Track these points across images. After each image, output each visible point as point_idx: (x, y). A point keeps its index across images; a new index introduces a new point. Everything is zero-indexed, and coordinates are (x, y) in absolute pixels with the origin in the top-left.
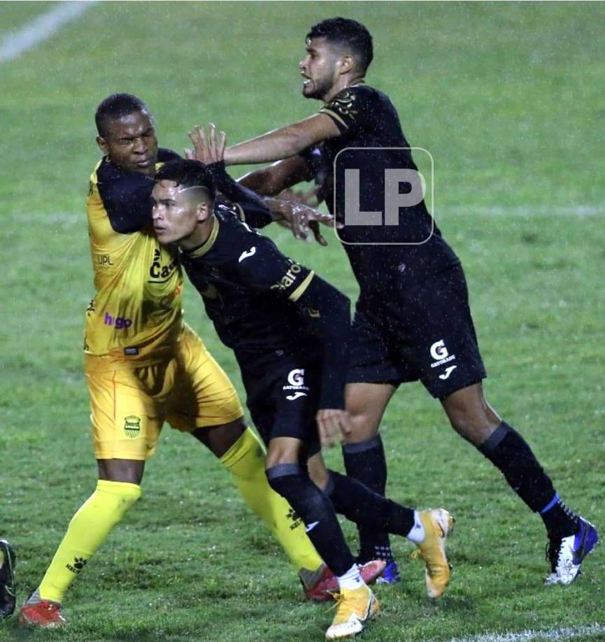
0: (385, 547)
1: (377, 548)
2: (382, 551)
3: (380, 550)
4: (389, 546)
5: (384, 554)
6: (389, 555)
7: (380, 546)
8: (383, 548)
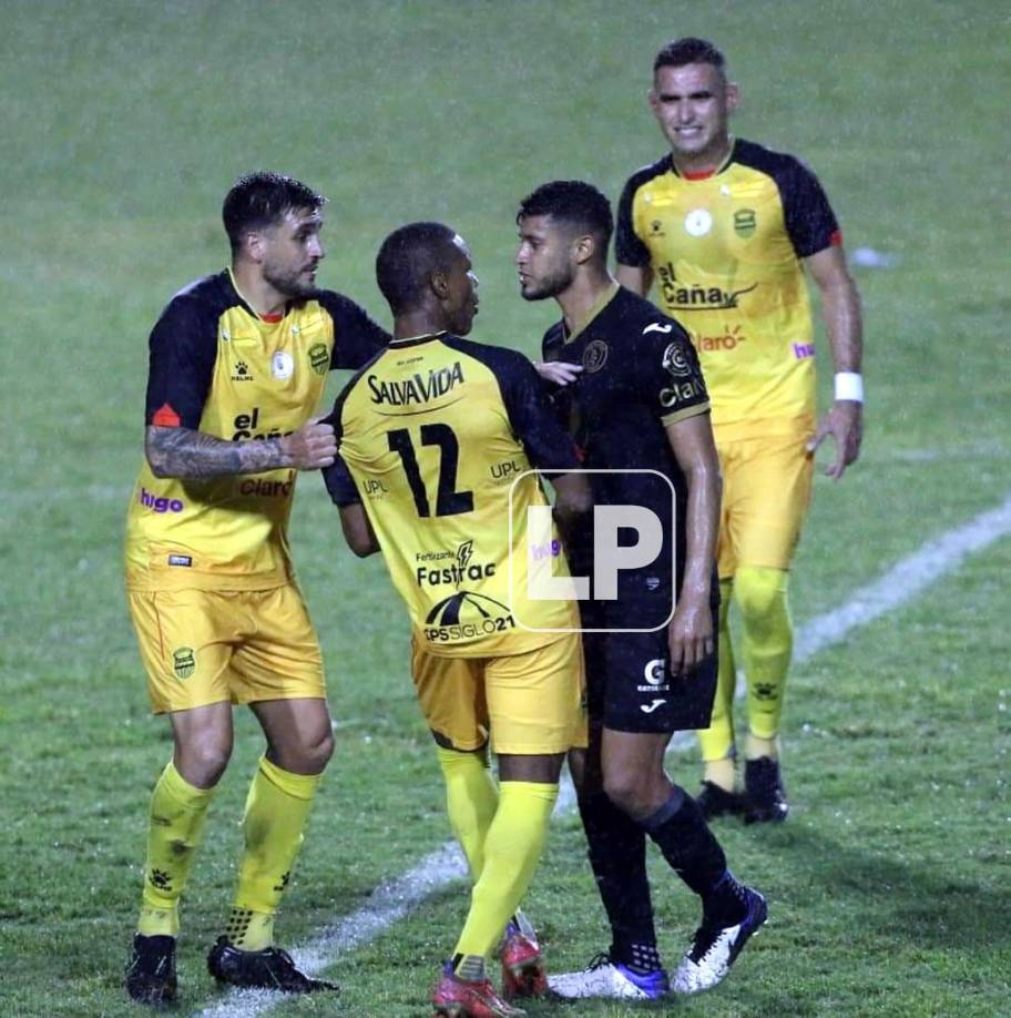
0: (647, 945)
1: (635, 946)
2: (642, 952)
3: (639, 950)
4: (654, 946)
5: (645, 957)
6: (653, 959)
7: (640, 945)
8: (644, 948)
